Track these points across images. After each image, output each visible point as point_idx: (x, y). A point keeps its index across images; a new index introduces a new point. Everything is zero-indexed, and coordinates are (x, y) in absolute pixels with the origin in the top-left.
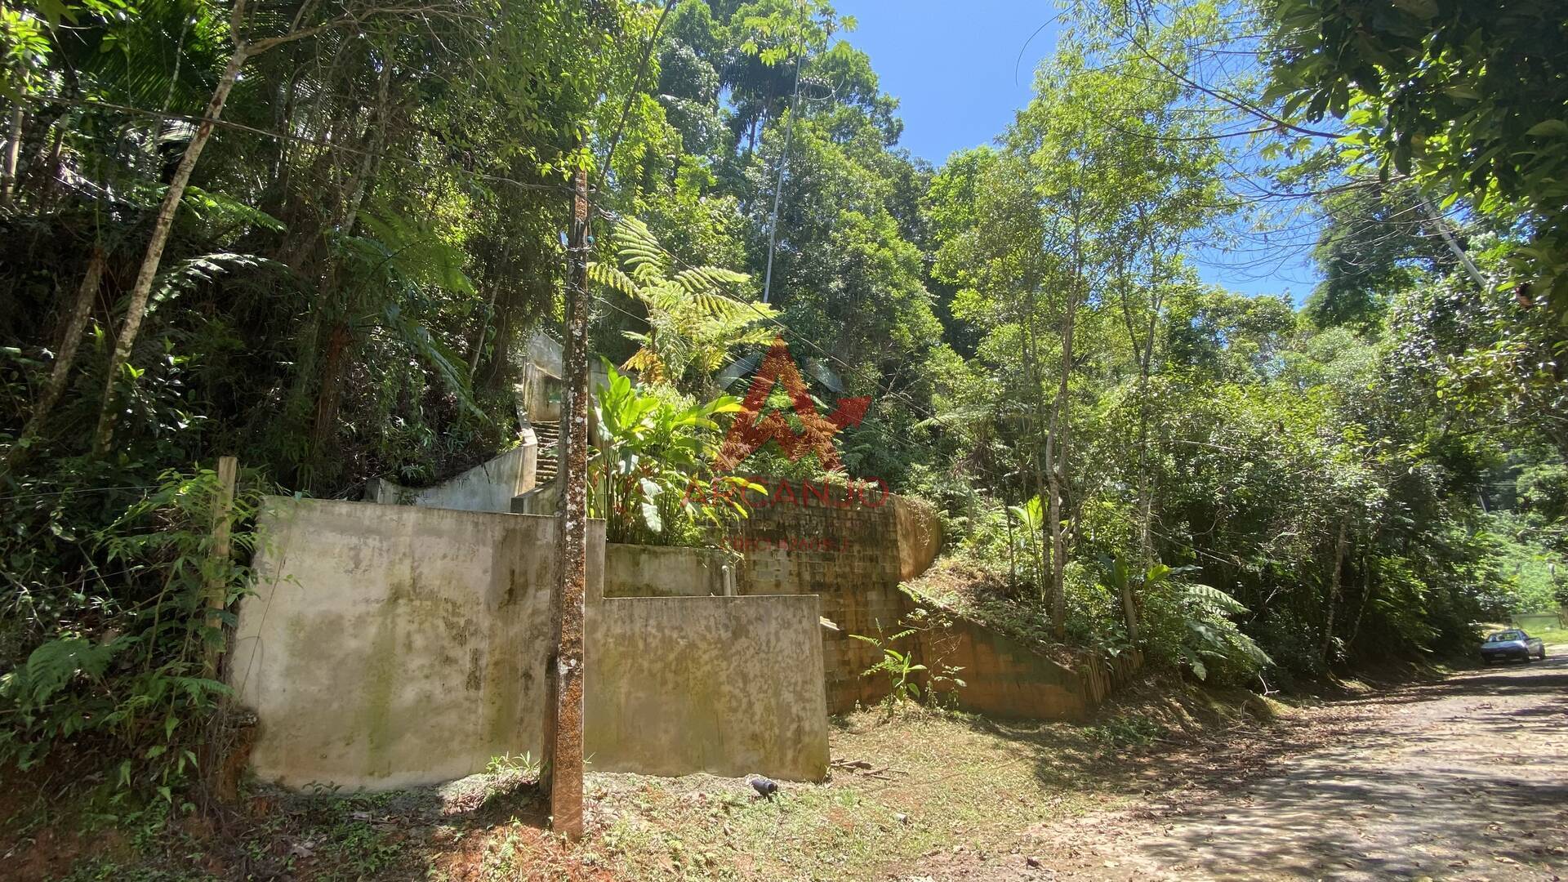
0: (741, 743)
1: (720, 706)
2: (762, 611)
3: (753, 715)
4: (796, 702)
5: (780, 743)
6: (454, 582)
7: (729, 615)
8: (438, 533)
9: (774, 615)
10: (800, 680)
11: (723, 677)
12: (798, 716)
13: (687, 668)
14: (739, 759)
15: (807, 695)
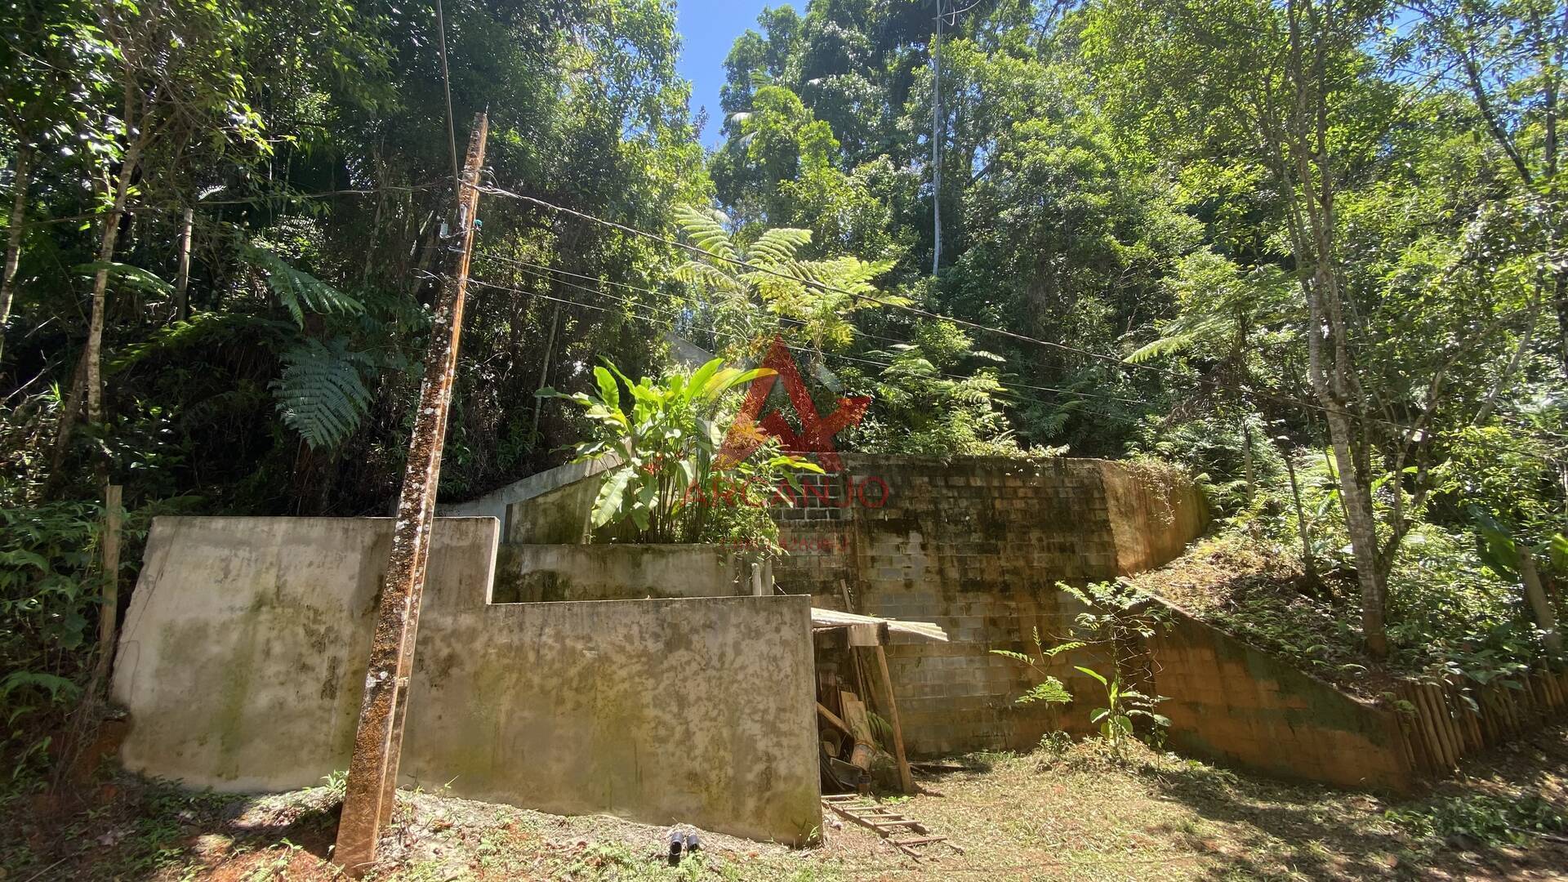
0: (671, 782)
1: (641, 733)
2: (714, 617)
3: (692, 748)
4: (765, 735)
5: (736, 788)
6: (318, 589)
7: (662, 623)
8: (306, 541)
9: (734, 620)
10: (773, 706)
11: (647, 697)
12: (767, 754)
13: (594, 686)
14: (666, 803)
15: (784, 727)
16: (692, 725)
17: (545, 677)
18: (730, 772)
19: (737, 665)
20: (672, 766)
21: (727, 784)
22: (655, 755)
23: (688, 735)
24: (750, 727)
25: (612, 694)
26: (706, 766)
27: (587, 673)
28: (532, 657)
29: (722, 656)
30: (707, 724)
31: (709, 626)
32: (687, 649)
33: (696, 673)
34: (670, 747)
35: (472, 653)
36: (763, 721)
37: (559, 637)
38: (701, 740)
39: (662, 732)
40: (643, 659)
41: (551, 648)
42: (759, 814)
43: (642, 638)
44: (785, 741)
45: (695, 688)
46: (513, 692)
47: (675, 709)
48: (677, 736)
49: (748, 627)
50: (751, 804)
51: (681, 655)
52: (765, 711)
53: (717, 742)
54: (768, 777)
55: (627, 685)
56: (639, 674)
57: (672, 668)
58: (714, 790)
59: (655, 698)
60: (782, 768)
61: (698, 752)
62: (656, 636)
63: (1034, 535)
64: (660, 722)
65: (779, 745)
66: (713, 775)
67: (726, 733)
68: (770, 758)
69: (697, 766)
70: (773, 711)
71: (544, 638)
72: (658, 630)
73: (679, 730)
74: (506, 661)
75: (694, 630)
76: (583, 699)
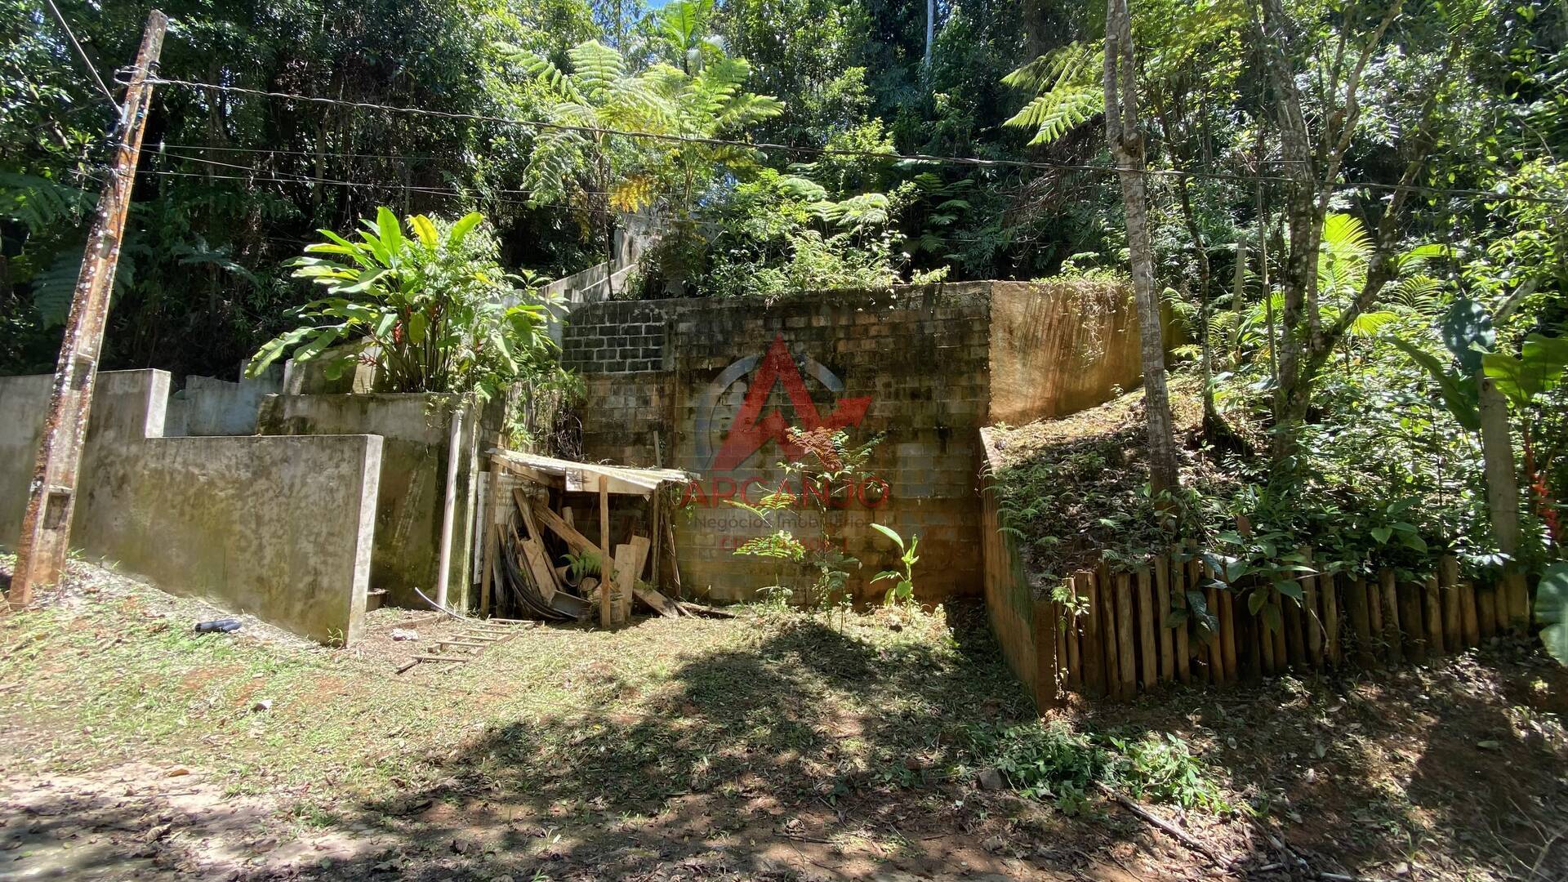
0: (245, 583)
1: (229, 543)
2: (290, 453)
3: (262, 558)
4: (316, 554)
5: (289, 591)
7: (251, 455)
9: (304, 456)
10: (325, 530)
11: (236, 515)
12: (315, 569)
13: (203, 504)
14: (241, 598)
16: (264, 541)
17: (175, 494)
18: (287, 580)
19: (302, 494)
20: (247, 570)
21: (284, 590)
22: (237, 560)
23: (261, 547)
24: (307, 546)
25: (213, 510)
26: (271, 573)
27: (200, 493)
28: (168, 478)
29: (292, 486)
30: (274, 540)
31: (285, 460)
32: (267, 479)
33: (271, 499)
34: (248, 555)
35: (135, 473)
36: (315, 542)
37: (185, 464)
38: (269, 553)
39: (243, 543)
40: (237, 485)
41: (180, 472)
42: (303, 615)
43: (238, 469)
44: (330, 560)
45: (270, 511)
46: (155, 504)
47: (253, 526)
48: (253, 548)
49: (315, 462)
50: (298, 607)
51: (261, 484)
52: (318, 534)
53: (280, 555)
54: (313, 588)
55: (223, 505)
56: (233, 497)
57: (255, 493)
58: (274, 592)
59: (241, 516)
60: (325, 582)
61: (266, 561)
62: (247, 466)
63: (880, 381)
64: (243, 536)
65: (325, 563)
66: (274, 581)
67: (287, 549)
68: (317, 573)
69: (265, 572)
70: (324, 534)
71: (176, 465)
72: (248, 462)
73: (255, 543)
74: (154, 481)
75: (274, 463)
76: (196, 513)
